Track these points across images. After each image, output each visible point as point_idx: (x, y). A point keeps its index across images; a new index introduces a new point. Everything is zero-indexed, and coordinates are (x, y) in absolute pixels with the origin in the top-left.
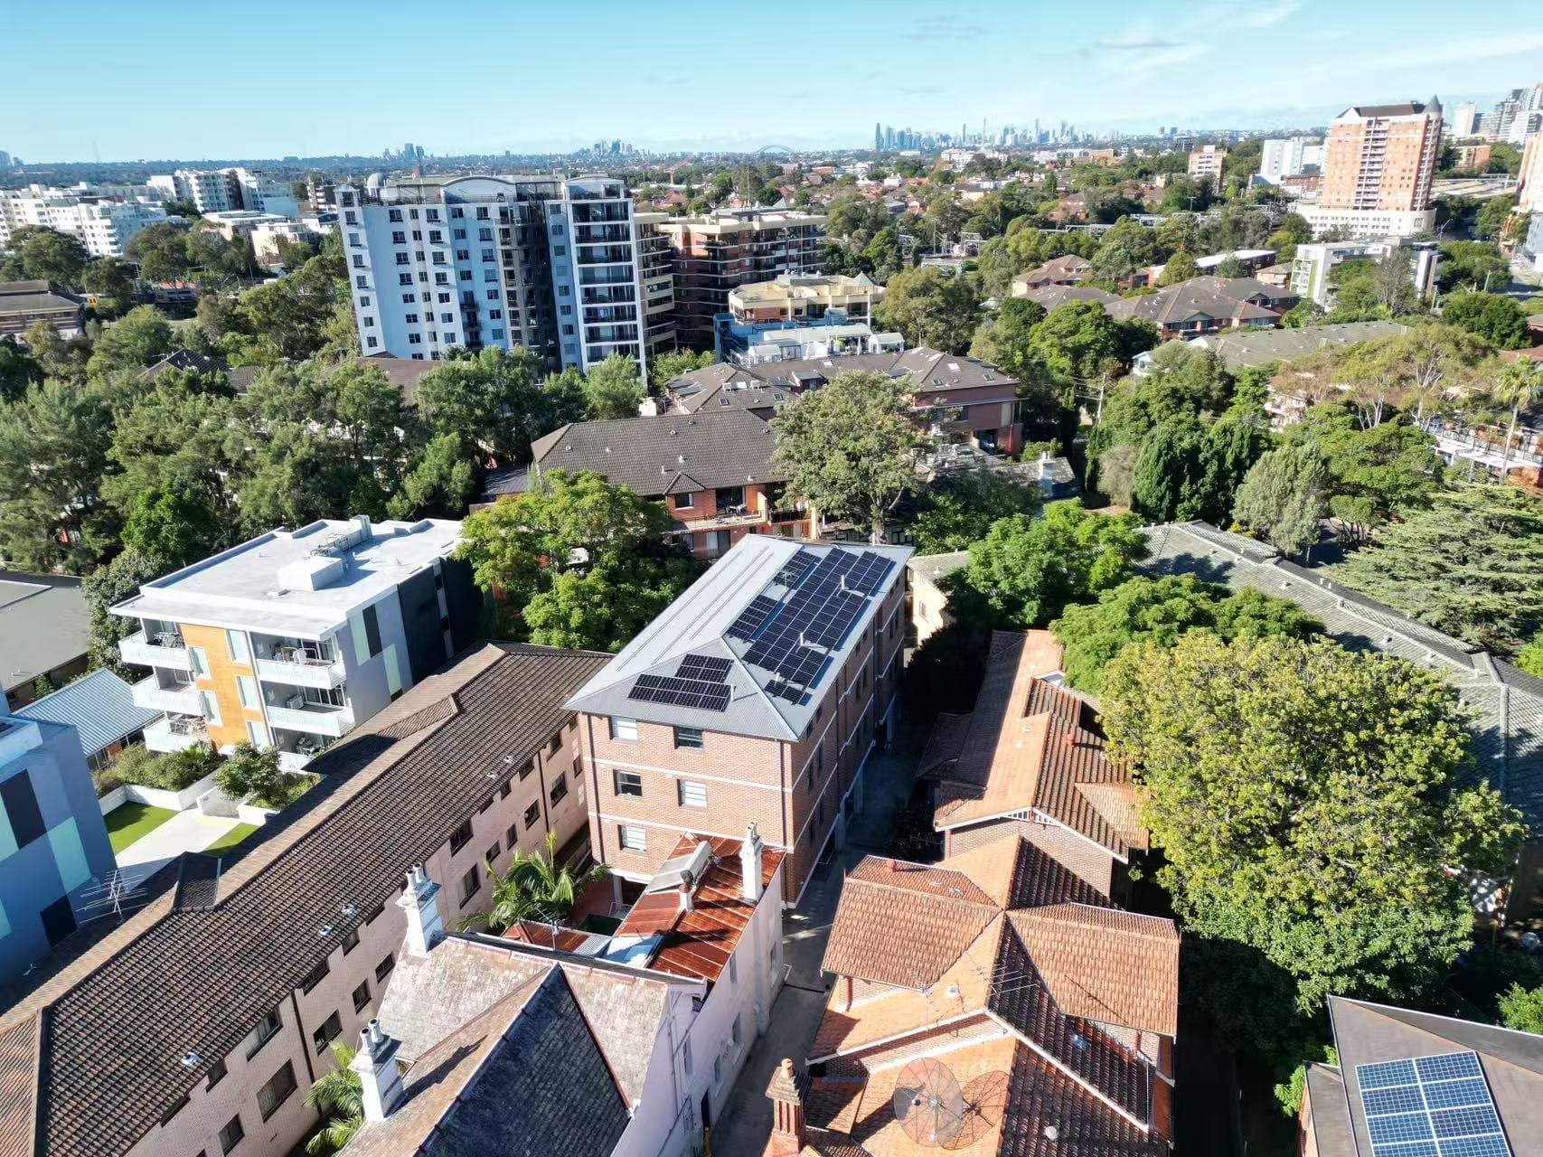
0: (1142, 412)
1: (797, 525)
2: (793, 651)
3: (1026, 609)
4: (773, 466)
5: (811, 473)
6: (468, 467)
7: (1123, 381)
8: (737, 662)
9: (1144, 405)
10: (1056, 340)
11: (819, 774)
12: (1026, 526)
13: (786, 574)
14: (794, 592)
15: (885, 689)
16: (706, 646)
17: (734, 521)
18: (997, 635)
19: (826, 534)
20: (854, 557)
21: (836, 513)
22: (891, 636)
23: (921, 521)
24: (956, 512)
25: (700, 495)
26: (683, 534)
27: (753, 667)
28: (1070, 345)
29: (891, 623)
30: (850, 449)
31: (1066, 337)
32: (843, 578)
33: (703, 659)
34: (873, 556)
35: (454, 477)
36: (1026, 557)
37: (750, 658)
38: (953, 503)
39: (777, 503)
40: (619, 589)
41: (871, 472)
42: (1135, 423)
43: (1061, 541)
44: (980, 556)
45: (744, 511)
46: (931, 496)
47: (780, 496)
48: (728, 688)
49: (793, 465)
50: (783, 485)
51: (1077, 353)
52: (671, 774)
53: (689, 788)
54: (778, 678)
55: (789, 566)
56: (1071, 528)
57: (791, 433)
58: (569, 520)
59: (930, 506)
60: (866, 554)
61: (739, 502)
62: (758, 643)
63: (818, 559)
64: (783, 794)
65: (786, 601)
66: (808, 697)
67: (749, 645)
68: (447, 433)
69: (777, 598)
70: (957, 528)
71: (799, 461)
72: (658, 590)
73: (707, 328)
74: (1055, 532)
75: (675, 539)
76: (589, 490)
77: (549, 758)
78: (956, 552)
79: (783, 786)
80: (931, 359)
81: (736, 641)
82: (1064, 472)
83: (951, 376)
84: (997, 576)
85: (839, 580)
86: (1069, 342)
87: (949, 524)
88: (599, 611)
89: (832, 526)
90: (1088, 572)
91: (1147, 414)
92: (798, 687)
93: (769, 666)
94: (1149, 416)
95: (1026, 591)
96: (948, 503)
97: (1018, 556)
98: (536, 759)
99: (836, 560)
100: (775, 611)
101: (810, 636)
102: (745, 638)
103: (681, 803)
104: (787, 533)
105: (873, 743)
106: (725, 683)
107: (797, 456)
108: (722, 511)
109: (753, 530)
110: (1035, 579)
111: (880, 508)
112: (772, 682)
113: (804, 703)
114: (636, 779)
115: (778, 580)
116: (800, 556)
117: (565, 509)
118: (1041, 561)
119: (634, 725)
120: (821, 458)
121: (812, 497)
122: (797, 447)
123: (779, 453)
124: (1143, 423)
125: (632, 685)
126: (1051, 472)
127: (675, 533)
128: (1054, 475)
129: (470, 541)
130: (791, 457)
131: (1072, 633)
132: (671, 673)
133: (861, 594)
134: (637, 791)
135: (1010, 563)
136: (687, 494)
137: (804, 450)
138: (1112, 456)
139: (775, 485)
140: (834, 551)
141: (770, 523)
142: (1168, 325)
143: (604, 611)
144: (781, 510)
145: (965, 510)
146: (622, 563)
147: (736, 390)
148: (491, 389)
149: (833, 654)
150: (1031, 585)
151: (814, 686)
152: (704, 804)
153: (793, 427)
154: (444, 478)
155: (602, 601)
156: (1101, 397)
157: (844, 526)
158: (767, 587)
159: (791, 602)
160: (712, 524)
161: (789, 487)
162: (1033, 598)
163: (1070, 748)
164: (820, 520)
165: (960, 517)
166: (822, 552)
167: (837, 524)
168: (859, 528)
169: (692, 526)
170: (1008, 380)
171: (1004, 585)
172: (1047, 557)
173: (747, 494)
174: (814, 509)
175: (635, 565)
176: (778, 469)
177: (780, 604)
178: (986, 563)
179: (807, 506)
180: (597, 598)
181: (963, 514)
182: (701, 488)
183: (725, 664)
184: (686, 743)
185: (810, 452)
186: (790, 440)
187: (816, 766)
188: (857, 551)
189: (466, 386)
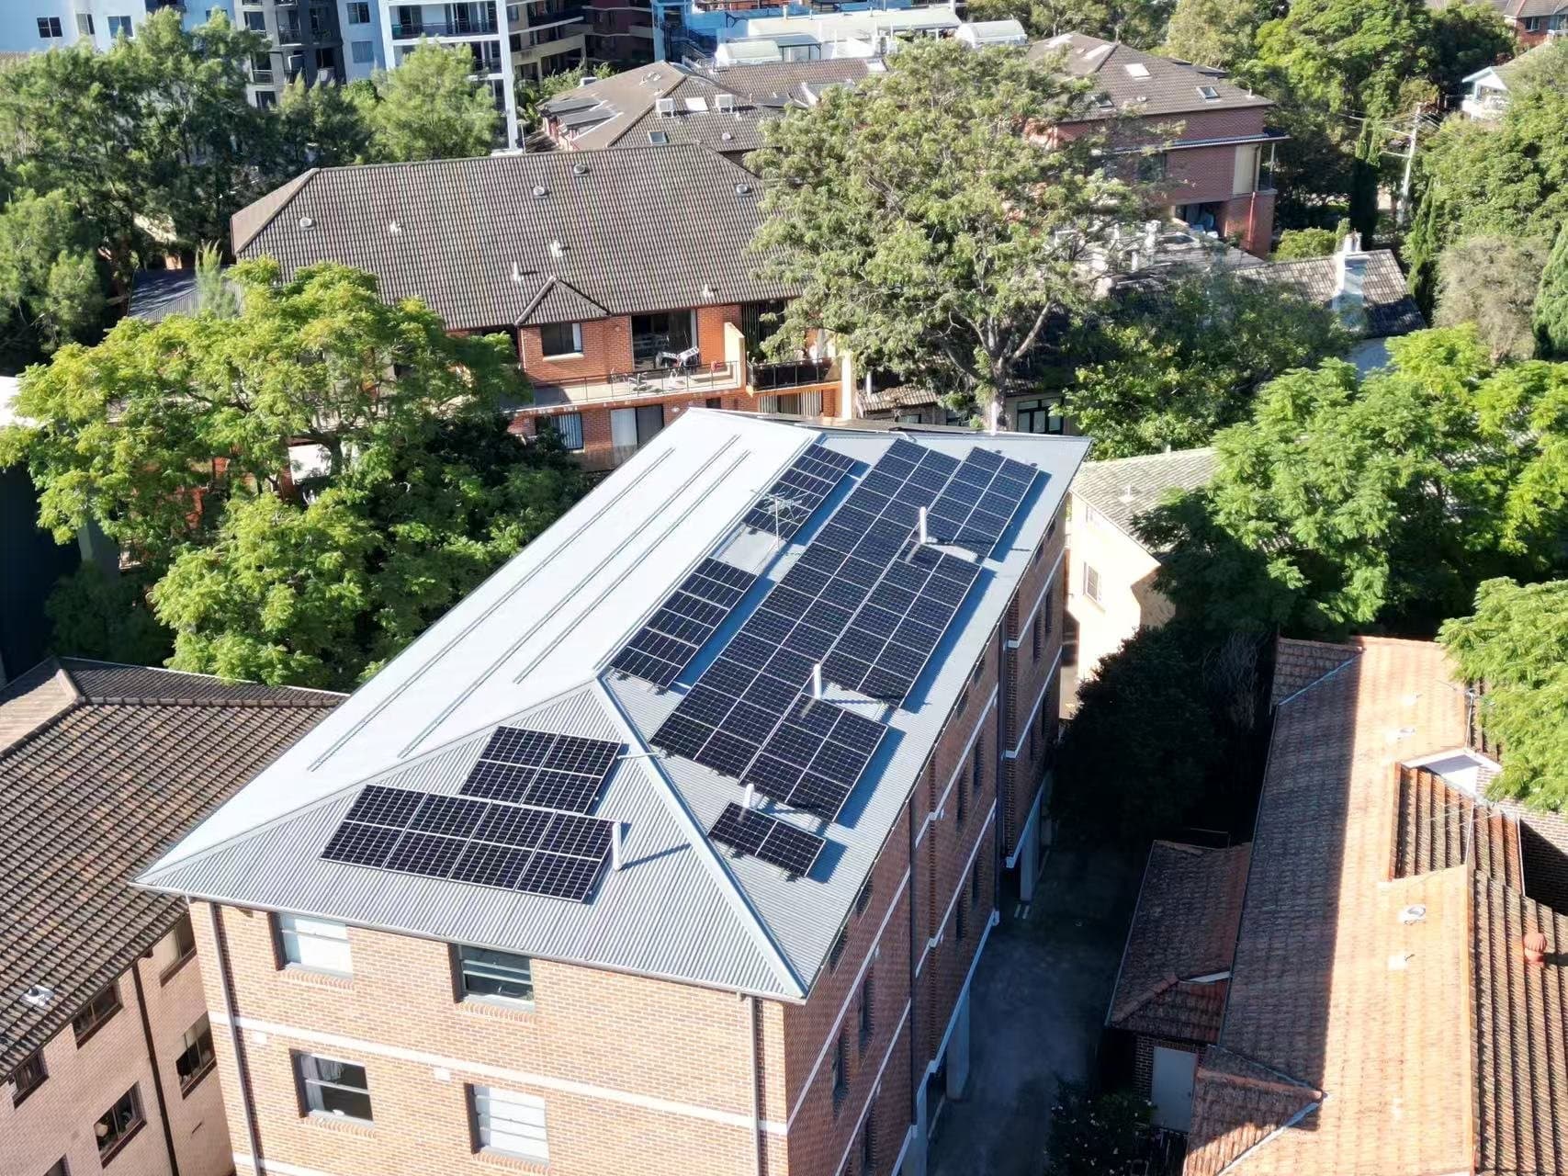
0: (1528, 164)
1: (809, 393)
2: (794, 717)
3: (1355, 588)
4: (757, 259)
5: (841, 274)
6: (86, 266)
7: (1451, 123)
8: (635, 748)
9: (1532, 150)
10: (1314, 46)
11: (863, 1047)
12: (1352, 387)
13: (779, 504)
14: (798, 550)
15: (1021, 780)
16: (552, 706)
17: (671, 385)
18: (1288, 649)
19: (874, 414)
20: (949, 463)
21: (898, 367)
22: (1036, 654)
23: (1084, 386)
24: (1163, 364)
25: (598, 328)
26: (557, 415)
27: (680, 766)
28: (1341, 56)
29: (1036, 624)
30: (933, 217)
31: (1335, 40)
32: (923, 512)
33: (542, 739)
34: (994, 459)
35: (53, 288)
36: (1358, 463)
37: (673, 738)
38: (1156, 342)
39: (765, 346)
40: (391, 537)
41: (979, 268)
42: (1511, 188)
43: (1437, 420)
44: (1244, 461)
45: (693, 365)
46: (1108, 328)
47: (772, 328)
48: (605, 827)
49: (801, 257)
50: (779, 305)
51: (1357, 71)
52: (449, 1068)
53: (496, 1105)
54: (749, 798)
55: (788, 483)
56: (1461, 393)
57: (796, 186)
58: (271, 377)
59: (1103, 352)
60: (977, 454)
61: (683, 344)
62: (698, 692)
63: (858, 467)
64: (762, 1136)
65: (777, 575)
66: (835, 851)
67: (673, 700)
68: (41, 192)
69: (752, 566)
70: (1164, 401)
71: (815, 248)
72: (487, 539)
73: (641, 32)
74: (1427, 401)
75: (540, 422)
76: (324, 307)
77: (165, 978)
78: (1168, 455)
79: (761, 1114)
80: (1090, 55)
81: (637, 689)
82: (1385, 281)
83: (1135, 88)
84: (1289, 508)
85: (913, 520)
86: (1341, 49)
87: (1150, 389)
88: (335, 589)
89: (886, 398)
90: (1501, 500)
91: (1537, 168)
92: (806, 822)
93: (724, 760)
94: (1543, 173)
95: (1355, 545)
96: (1145, 344)
97: (1340, 460)
98: (126, 984)
99: (904, 469)
100: (746, 602)
101: (839, 673)
102: (663, 680)
103: (477, 1144)
104: (787, 408)
105: (995, 917)
106: (600, 815)
107: (809, 236)
108: (647, 365)
109: (713, 402)
110: (1381, 516)
111: (995, 355)
112: (733, 809)
113: (822, 873)
114: (354, 1075)
115: (757, 519)
116: (815, 456)
117: (263, 350)
118: (1395, 472)
119: (342, 932)
120: (864, 240)
121: (845, 329)
122: (811, 216)
123: (768, 230)
124: (1529, 186)
125: (340, 818)
126: (1361, 279)
127: (542, 410)
128: (1365, 286)
129: (34, 424)
130: (797, 241)
131: (1513, 654)
132: (448, 783)
133: (968, 556)
134: (360, 1107)
135: (1318, 475)
136: (570, 323)
137: (826, 219)
138: (1465, 255)
139: (762, 306)
140: (899, 447)
141: (750, 390)
142: (1527, 21)
143: (349, 590)
144: (774, 361)
145: (1183, 359)
146: (400, 476)
147: (683, 113)
148: (162, 106)
149: (900, 719)
150: (1372, 530)
151: (849, 819)
152: (540, 1151)
153: (801, 172)
154: (34, 290)
155: (343, 566)
156: (1411, 153)
157: (914, 396)
158: (724, 542)
159: (789, 579)
160: (624, 392)
161: (793, 307)
162: (1372, 562)
163: (1535, 971)
164: (860, 384)
165: (1173, 376)
166: (870, 450)
167: (899, 392)
168: (947, 401)
169: (578, 396)
170: (1250, 98)
171: (1305, 531)
172: (1409, 462)
173: (702, 325)
174: (847, 355)
175: (435, 482)
176: (768, 268)
177: (762, 581)
178: (1259, 472)
179: (831, 354)
180: (330, 560)
181: (1180, 368)
182: (600, 313)
183: (603, 758)
184: (486, 987)
185: (839, 229)
186: (794, 202)
187: (854, 1031)
188: (956, 447)
189: (101, 98)
